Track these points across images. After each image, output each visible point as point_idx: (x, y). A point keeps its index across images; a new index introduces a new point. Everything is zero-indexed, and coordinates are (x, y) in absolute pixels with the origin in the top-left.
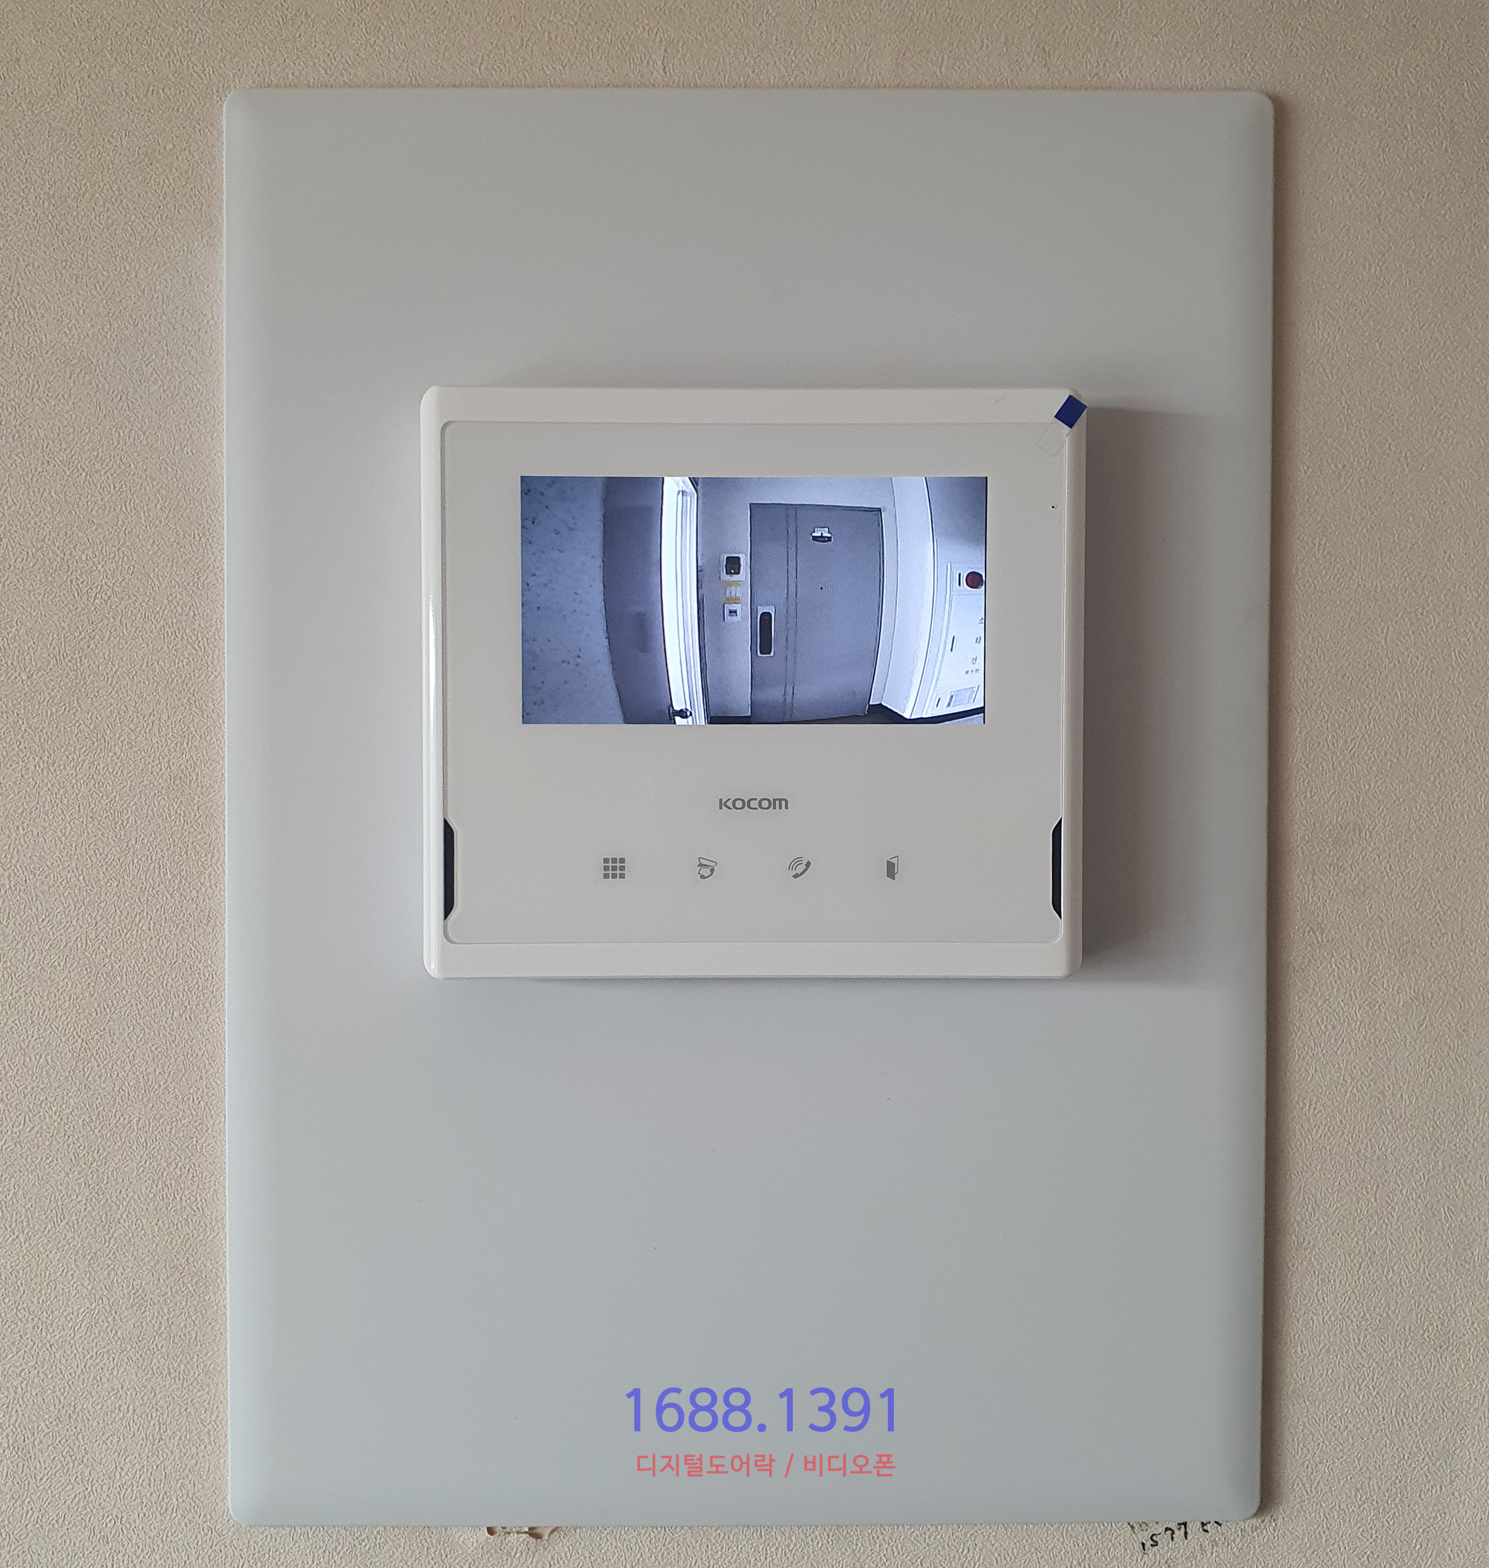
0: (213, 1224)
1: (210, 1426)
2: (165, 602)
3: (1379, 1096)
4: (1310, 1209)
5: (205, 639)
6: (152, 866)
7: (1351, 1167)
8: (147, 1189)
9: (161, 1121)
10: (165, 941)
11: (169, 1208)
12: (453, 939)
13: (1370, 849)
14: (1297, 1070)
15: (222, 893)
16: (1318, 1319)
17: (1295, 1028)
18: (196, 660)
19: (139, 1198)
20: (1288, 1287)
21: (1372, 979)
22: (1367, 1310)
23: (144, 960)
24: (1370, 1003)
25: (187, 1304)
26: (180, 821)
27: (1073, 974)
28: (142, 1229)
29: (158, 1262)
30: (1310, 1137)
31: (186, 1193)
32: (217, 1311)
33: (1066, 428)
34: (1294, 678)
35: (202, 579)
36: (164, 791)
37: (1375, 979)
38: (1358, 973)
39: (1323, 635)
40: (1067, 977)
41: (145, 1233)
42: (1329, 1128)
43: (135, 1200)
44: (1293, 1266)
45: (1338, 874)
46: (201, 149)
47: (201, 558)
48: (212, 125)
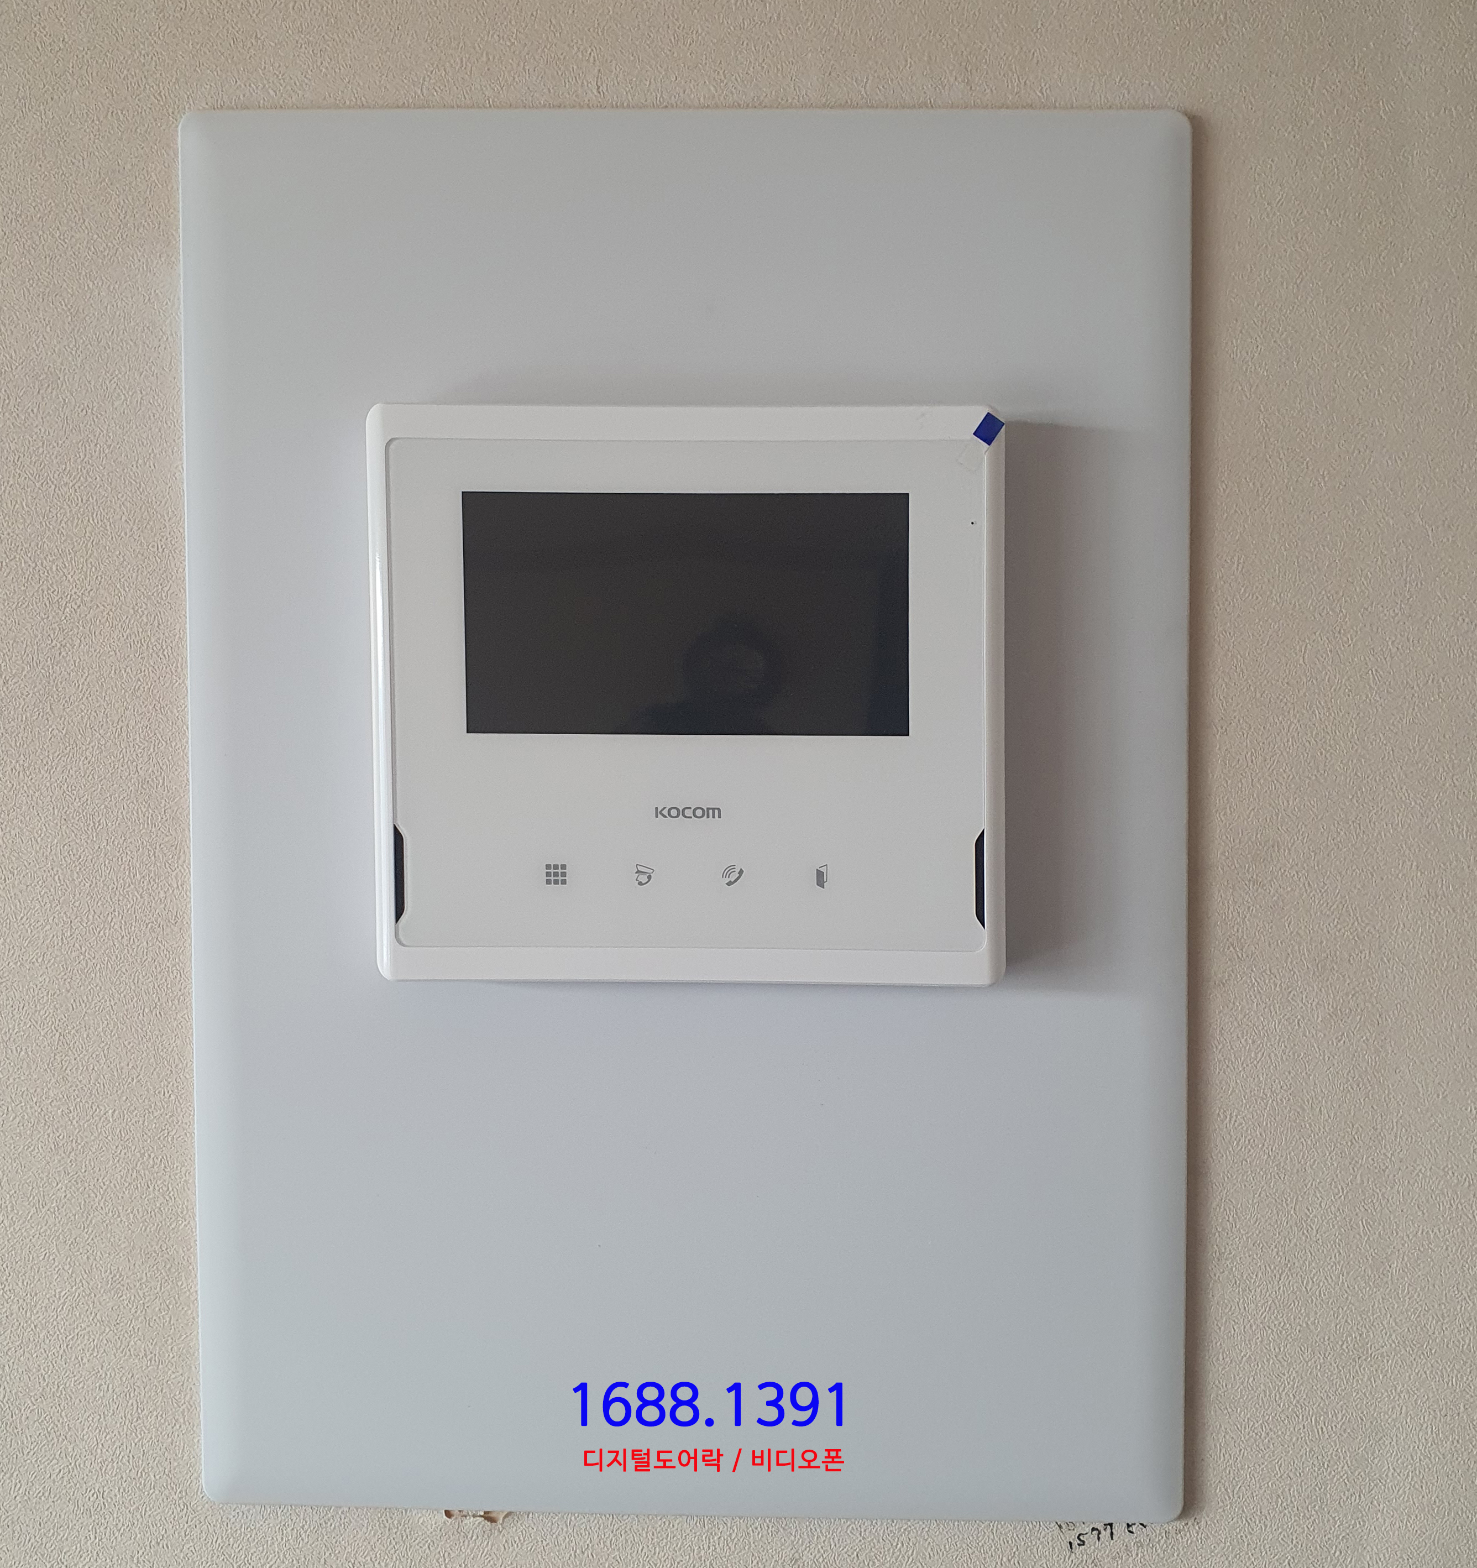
0: (185, 1213)
1: (184, 1406)
2: (132, 611)
3: (1299, 1110)
4: (1231, 1219)
5: (169, 648)
6: (123, 867)
7: (1271, 1178)
8: (122, 1177)
9: (134, 1114)
10: (136, 941)
11: (143, 1197)
12: (404, 942)
13: (1289, 866)
14: (1218, 1082)
15: (188, 893)
16: (1239, 1328)
17: (1216, 1042)
18: (161, 668)
19: (115, 1187)
20: (1210, 1296)
21: (1292, 994)
22: (1287, 1320)
23: (117, 957)
24: (1289, 1018)
25: (161, 1289)
26: (148, 824)
27: (995, 984)
28: (119, 1216)
29: (134, 1248)
30: (1231, 1149)
31: (159, 1182)
32: (189, 1296)
33: (985, 444)
34: (1213, 695)
35: (166, 589)
36: (132, 795)
37: (1294, 995)
38: (1278, 989)
39: (1242, 653)
40: (990, 985)
41: (121, 1221)
42: (1249, 1140)
43: (111, 1188)
44: (1215, 1275)
45: (1257, 891)
46: (158, 169)
47: (164, 569)
48: (168, 145)
